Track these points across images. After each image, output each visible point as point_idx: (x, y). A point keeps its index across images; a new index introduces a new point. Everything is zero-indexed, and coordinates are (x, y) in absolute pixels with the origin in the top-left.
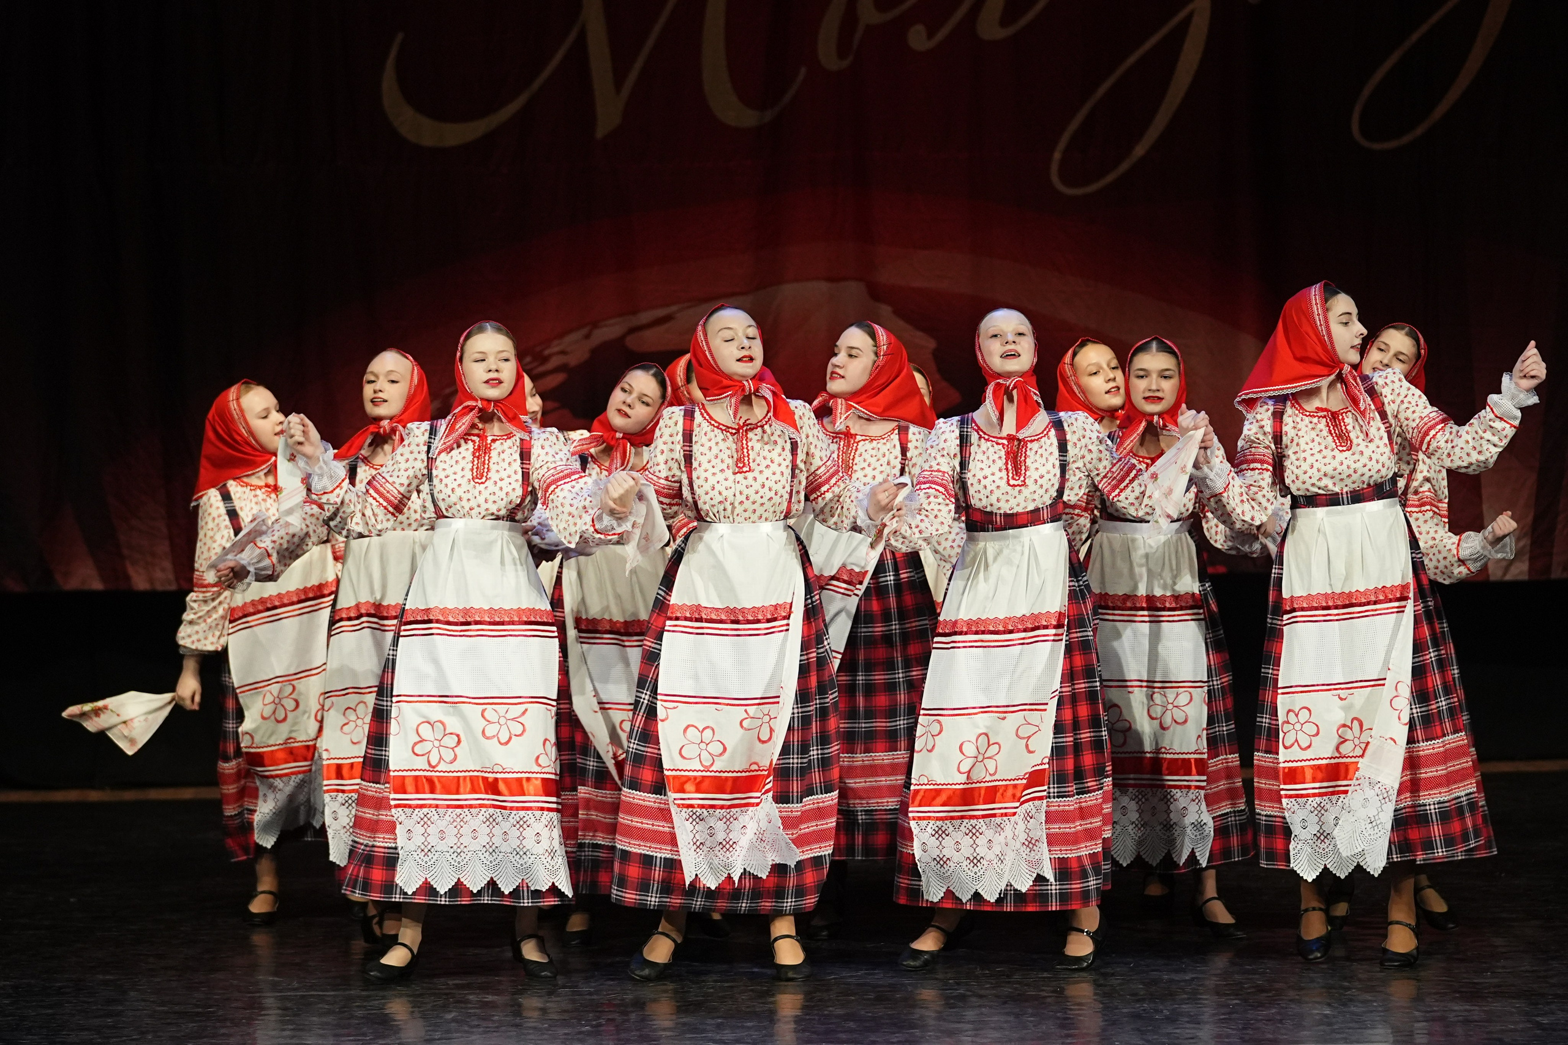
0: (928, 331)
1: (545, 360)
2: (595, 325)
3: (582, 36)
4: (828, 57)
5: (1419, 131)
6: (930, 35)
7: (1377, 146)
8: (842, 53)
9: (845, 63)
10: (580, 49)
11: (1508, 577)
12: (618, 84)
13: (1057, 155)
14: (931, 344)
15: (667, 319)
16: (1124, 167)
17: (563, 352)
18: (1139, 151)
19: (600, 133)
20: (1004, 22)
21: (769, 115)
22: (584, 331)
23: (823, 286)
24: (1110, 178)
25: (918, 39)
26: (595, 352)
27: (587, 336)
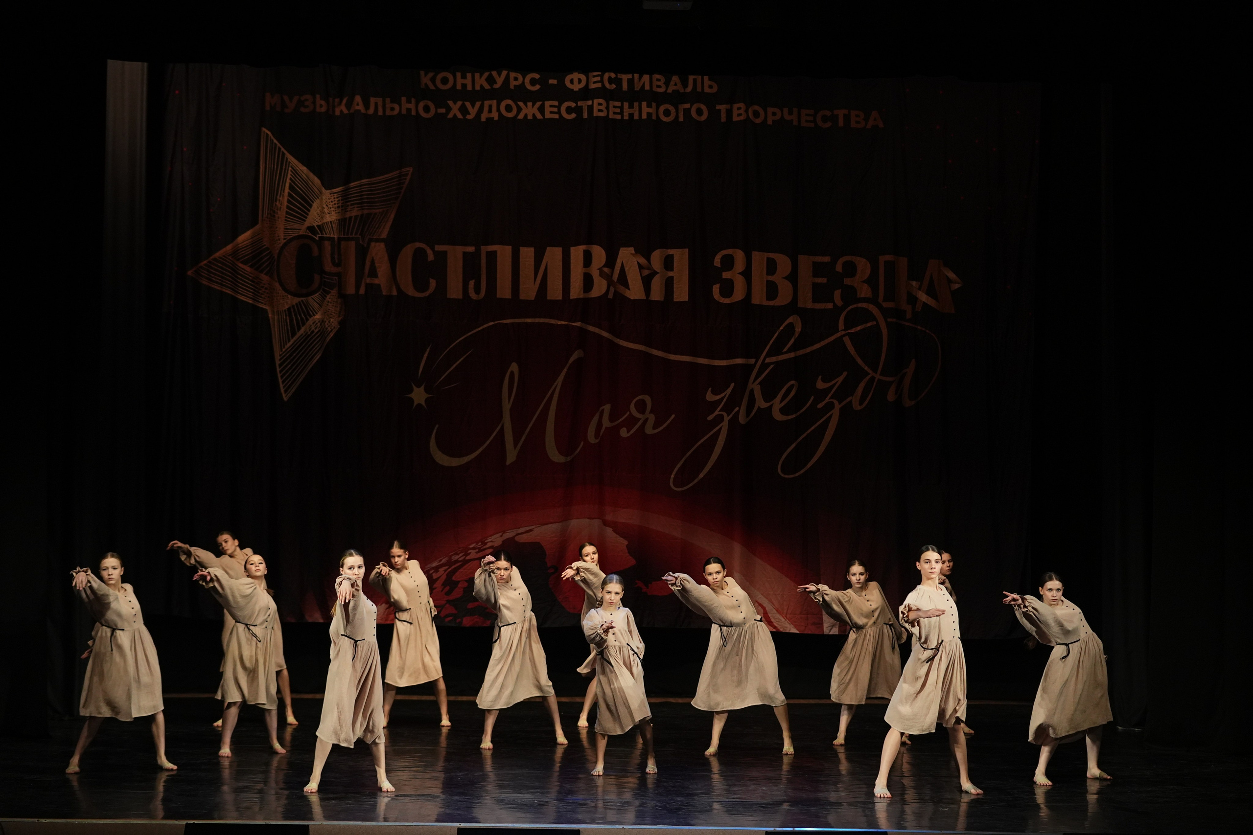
0: (625, 538)
1: (486, 544)
2: (504, 532)
3: (502, 429)
4: (592, 438)
5: (802, 471)
6: (628, 432)
7: (786, 476)
8: (596, 437)
9: (597, 441)
10: (502, 432)
11: (831, 633)
12: (515, 446)
13: (672, 476)
14: (626, 543)
15: (531, 530)
16: (696, 481)
17: (492, 541)
18: (701, 476)
19: (508, 462)
20: (654, 428)
21: (569, 459)
22: (500, 534)
23: (587, 520)
24: (691, 485)
25: (624, 433)
26: (503, 542)
27: (501, 536)
